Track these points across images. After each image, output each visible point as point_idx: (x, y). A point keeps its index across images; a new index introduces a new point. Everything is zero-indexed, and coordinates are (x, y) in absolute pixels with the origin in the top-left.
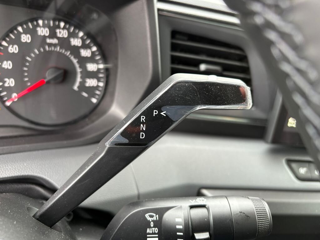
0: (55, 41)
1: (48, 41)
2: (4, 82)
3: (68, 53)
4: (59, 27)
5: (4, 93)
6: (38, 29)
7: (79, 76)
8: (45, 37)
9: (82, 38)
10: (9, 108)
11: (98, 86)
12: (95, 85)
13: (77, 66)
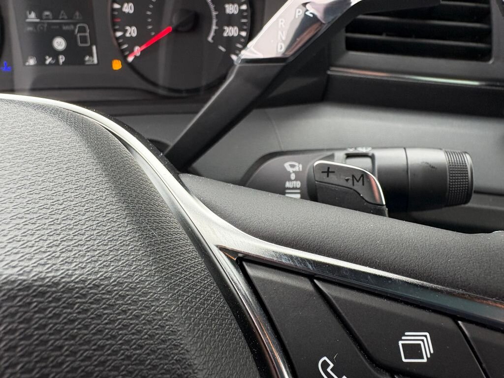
2: (125, 31)
5: (125, 46)
7: (214, 21)
10: (131, 65)
11: (239, 36)
12: (236, 35)
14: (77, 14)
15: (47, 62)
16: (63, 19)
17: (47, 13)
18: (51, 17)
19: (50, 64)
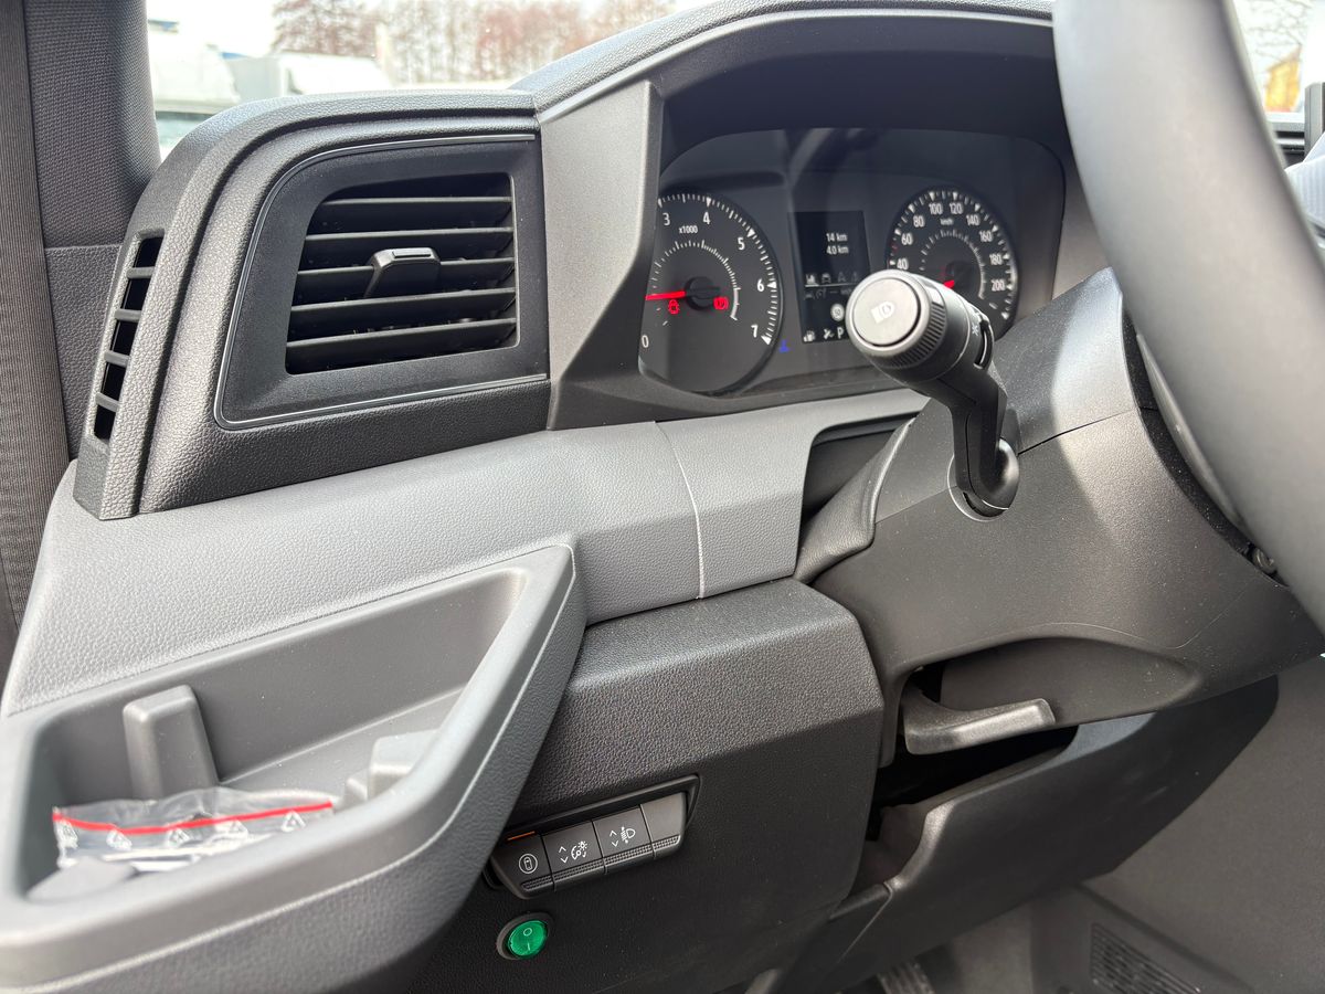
0: (949, 222)
1: (943, 222)
3: (966, 239)
4: (950, 199)
6: (932, 206)
7: (982, 274)
8: (938, 217)
9: (979, 212)
11: (1007, 290)
12: (1003, 289)
13: (978, 258)
14: (855, 274)
15: (826, 337)
16: (842, 282)
17: (826, 276)
18: (829, 281)
19: (829, 338)
